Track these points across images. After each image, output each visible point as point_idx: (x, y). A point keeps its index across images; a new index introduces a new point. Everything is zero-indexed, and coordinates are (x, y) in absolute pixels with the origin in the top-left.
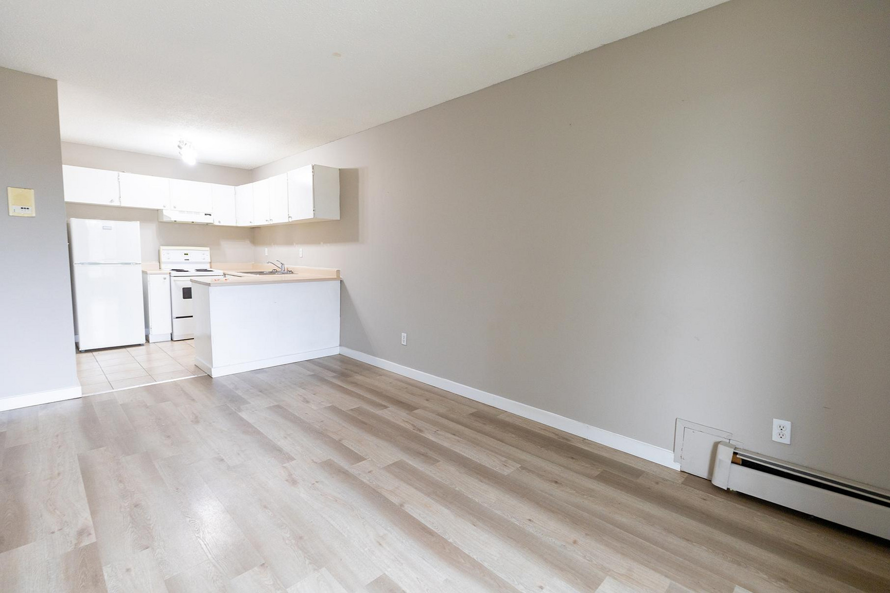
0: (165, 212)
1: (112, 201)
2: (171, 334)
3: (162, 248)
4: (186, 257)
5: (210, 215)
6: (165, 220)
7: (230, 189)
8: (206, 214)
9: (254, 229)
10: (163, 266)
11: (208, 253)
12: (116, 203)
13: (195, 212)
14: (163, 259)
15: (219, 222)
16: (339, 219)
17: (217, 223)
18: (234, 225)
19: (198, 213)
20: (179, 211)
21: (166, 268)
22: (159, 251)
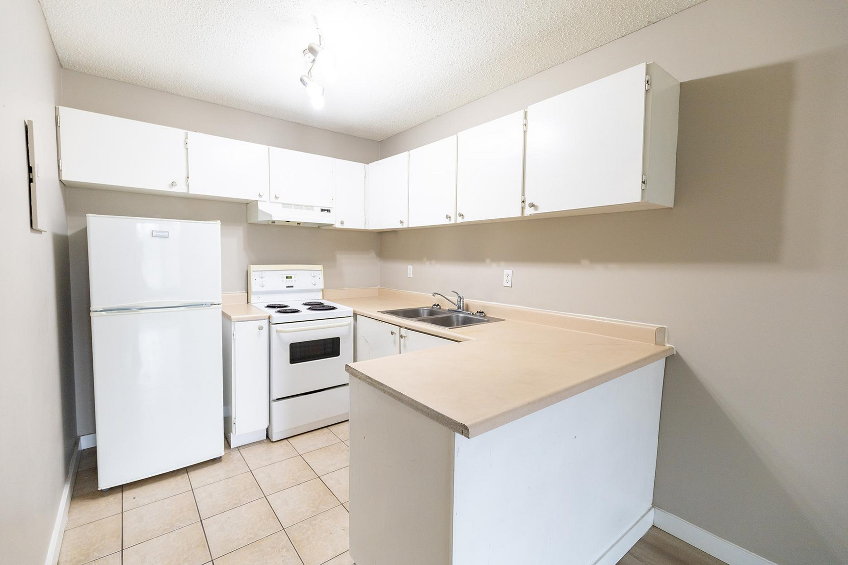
0: (261, 206)
1: (173, 184)
2: (267, 430)
3: (253, 267)
4: (290, 282)
5: (329, 211)
6: (261, 218)
7: (357, 167)
8: (322, 210)
9: (381, 234)
10: (253, 299)
11: (320, 275)
12: (180, 189)
13: (306, 206)
14: (254, 286)
15: (342, 223)
16: (672, 206)
17: (338, 226)
18: (361, 227)
19: (310, 208)
20: (283, 204)
21: (259, 302)
22: (247, 272)
